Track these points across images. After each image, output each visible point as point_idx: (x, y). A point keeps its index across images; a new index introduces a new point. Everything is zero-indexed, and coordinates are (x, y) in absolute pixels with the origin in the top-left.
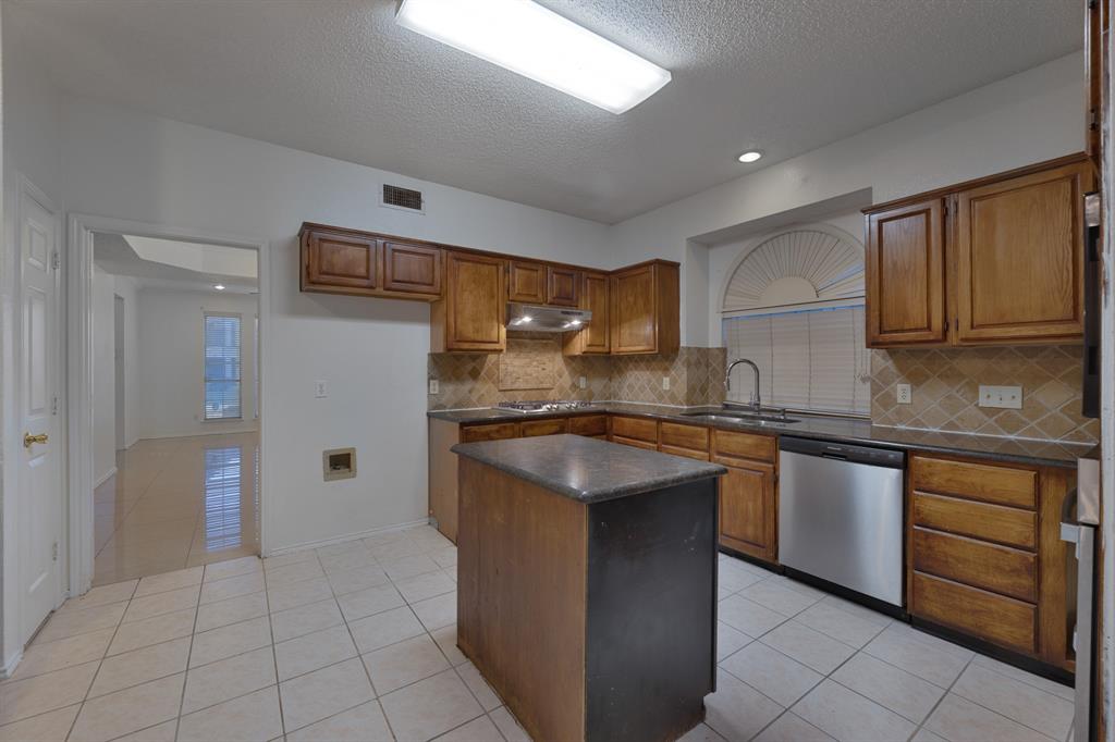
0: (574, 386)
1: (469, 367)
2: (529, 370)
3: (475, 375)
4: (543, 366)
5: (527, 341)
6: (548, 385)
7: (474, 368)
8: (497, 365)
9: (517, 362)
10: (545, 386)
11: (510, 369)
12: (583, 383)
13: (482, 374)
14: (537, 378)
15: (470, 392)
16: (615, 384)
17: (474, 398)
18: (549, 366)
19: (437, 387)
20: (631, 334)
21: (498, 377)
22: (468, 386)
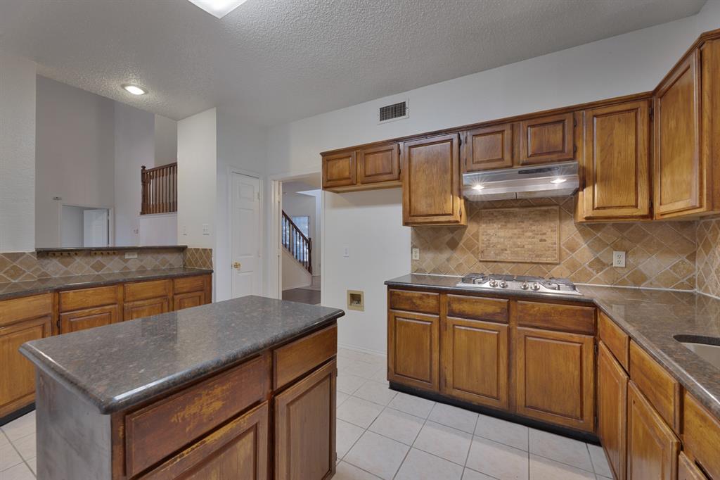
0: (599, 264)
1: (448, 237)
2: (519, 242)
3: (453, 245)
4: (544, 237)
5: (517, 209)
6: (550, 260)
7: (453, 238)
8: (476, 236)
9: (502, 233)
10: (544, 260)
11: (494, 240)
12: (618, 259)
13: (461, 244)
14: (529, 250)
15: (448, 260)
16: (699, 265)
17: (452, 266)
18: (552, 238)
19: (418, 254)
20: (672, 183)
21: (478, 248)
22: (446, 255)
